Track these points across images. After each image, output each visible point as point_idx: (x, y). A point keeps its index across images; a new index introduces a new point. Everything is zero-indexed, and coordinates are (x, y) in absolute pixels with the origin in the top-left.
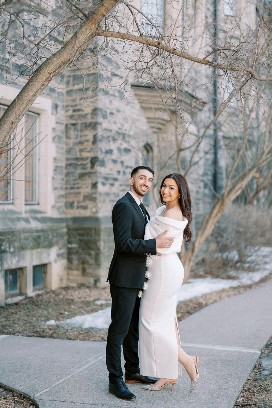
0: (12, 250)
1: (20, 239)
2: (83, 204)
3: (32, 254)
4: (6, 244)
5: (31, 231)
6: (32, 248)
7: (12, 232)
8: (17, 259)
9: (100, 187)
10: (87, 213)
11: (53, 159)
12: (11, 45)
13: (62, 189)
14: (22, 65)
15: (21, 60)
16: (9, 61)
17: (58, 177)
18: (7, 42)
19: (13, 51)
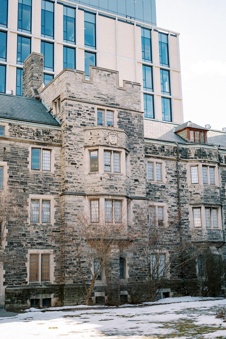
0: (33, 294)
1: (37, 291)
2: (63, 280)
3: (42, 295)
4: (31, 292)
5: (42, 289)
6: (42, 294)
7: (34, 289)
8: (36, 296)
9: (66, 275)
10: (63, 283)
11: (54, 267)
12: (36, 238)
13: (59, 276)
14: (40, 243)
15: (40, 241)
16: (35, 243)
17: (57, 272)
18: (34, 238)
19: (36, 240)
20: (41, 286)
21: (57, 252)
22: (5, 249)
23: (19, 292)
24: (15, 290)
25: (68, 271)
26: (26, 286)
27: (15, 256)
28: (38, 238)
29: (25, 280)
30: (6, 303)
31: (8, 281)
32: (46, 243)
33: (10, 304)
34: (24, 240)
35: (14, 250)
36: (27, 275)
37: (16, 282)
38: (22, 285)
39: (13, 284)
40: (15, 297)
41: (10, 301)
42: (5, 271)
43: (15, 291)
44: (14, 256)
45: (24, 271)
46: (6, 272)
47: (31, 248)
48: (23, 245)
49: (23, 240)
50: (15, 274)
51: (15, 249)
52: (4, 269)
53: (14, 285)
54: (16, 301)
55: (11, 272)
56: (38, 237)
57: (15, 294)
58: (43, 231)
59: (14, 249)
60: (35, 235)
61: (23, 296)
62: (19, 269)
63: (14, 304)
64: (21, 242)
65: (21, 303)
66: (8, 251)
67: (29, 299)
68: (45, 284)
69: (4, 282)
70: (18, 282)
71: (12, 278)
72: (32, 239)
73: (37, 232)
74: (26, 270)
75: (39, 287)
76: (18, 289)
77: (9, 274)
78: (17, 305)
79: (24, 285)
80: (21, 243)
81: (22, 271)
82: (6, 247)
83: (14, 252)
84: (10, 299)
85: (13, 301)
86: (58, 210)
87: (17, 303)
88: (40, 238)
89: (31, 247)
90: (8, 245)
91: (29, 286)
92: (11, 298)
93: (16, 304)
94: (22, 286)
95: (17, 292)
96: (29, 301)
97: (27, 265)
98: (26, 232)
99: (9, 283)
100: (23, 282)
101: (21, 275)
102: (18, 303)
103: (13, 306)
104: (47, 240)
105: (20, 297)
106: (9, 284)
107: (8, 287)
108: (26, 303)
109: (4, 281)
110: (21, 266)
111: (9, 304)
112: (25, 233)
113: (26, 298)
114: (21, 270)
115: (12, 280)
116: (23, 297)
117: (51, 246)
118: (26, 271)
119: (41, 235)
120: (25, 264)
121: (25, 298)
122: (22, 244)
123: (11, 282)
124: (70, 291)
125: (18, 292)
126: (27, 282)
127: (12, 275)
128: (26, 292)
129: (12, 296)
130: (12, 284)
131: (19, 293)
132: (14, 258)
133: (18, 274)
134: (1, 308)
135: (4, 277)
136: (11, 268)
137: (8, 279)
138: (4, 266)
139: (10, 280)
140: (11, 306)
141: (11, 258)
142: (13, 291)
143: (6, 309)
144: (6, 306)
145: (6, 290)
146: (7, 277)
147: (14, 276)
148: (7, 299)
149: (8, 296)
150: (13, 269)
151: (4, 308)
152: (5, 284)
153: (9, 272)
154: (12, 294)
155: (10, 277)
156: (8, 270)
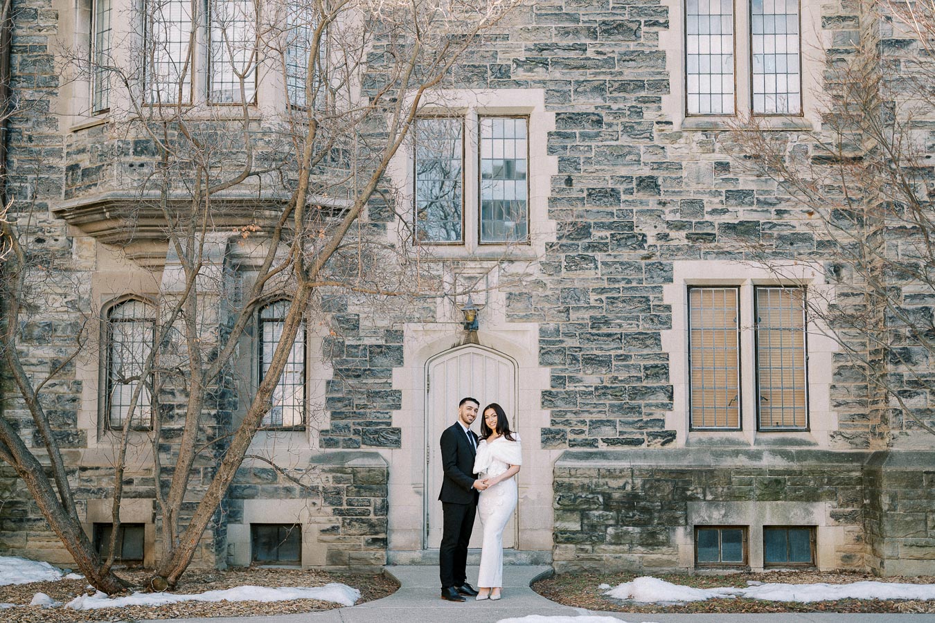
0: (709, 497)
1: (730, 483)
2: (881, 430)
3: (763, 508)
4: (696, 488)
5: (760, 472)
6: (761, 498)
7: (712, 472)
8: (723, 512)
10: (882, 446)
11: (830, 356)
12: (716, 200)
13: (862, 404)
14: (741, 223)
15: (742, 214)
16: (711, 224)
17: (852, 385)
18: (706, 198)
19: (720, 207)
20: (756, 456)
21: (844, 273)
22: (547, 256)
23: (627, 483)
24: (603, 472)
25: (905, 379)
26: (667, 456)
27: (603, 297)
28: (727, 198)
29: (663, 421)
30: (561, 537)
31: (567, 423)
32: (775, 225)
33: (580, 543)
34: (652, 211)
35: (592, 265)
36: (671, 398)
37: (608, 432)
38: (644, 446)
39: (596, 440)
40: (605, 510)
41: (576, 526)
42: (546, 373)
43: (604, 477)
44: (593, 297)
45: (656, 375)
46: (558, 380)
47: (691, 252)
48: (644, 236)
49: (641, 212)
50: (606, 387)
51: (600, 256)
52: (541, 364)
53: (603, 447)
54: (610, 530)
55: (580, 381)
56: (730, 194)
57: (603, 494)
58: (757, 157)
59: (594, 260)
60: (713, 182)
61: (648, 504)
62: (627, 366)
63: (603, 546)
64: (634, 220)
65: (642, 545)
66: (564, 270)
67: (682, 521)
68: (776, 448)
69: (545, 432)
70: (621, 433)
71: (586, 408)
72: (695, 205)
73: (723, 166)
74: (666, 367)
75: (742, 461)
76: (621, 471)
77: (570, 387)
78: (617, 552)
79: (656, 445)
80: (631, 228)
81: (642, 374)
82: (550, 246)
83: (593, 272)
84: (576, 516)
85: (593, 527)
86: (846, 37)
87: (618, 539)
88: (740, 196)
89: (691, 247)
90: (559, 238)
91: (684, 453)
92: (584, 515)
93: (612, 547)
94: (645, 456)
95: (614, 483)
96: (686, 535)
97: (673, 341)
98: (659, 166)
99: (570, 436)
100: (649, 434)
101: (635, 393)
102: (621, 544)
103: (594, 555)
104: (781, 207)
105: (631, 507)
106: (574, 441)
107: (566, 456)
108: (667, 543)
109: (548, 425)
110: (635, 350)
111: (576, 544)
112: (655, 173)
113: (665, 517)
114: (637, 367)
115: (587, 418)
116: (651, 514)
117: (806, 238)
118: (667, 374)
119: (746, 182)
120: (656, 338)
121: (660, 518)
122: (636, 231)
123: (583, 432)
124: (920, 492)
125: (621, 482)
126: (672, 436)
127: (591, 393)
128: (668, 488)
129: (587, 501)
130: (592, 443)
131: (629, 488)
132: (595, 307)
133: (623, 390)
134: (535, 562)
135: (543, 403)
136: (580, 359)
137: (566, 412)
138: (543, 348)
139: (578, 419)
140: (582, 555)
141: (582, 304)
142: (596, 478)
143: (556, 569)
144: (557, 551)
145: (558, 473)
146: (559, 403)
147: (598, 400)
148: (563, 520)
149: (567, 503)
150: (590, 361)
151: (549, 560)
152: (554, 438)
153: (570, 377)
154: (587, 491)
155: (575, 404)
156: (567, 367)
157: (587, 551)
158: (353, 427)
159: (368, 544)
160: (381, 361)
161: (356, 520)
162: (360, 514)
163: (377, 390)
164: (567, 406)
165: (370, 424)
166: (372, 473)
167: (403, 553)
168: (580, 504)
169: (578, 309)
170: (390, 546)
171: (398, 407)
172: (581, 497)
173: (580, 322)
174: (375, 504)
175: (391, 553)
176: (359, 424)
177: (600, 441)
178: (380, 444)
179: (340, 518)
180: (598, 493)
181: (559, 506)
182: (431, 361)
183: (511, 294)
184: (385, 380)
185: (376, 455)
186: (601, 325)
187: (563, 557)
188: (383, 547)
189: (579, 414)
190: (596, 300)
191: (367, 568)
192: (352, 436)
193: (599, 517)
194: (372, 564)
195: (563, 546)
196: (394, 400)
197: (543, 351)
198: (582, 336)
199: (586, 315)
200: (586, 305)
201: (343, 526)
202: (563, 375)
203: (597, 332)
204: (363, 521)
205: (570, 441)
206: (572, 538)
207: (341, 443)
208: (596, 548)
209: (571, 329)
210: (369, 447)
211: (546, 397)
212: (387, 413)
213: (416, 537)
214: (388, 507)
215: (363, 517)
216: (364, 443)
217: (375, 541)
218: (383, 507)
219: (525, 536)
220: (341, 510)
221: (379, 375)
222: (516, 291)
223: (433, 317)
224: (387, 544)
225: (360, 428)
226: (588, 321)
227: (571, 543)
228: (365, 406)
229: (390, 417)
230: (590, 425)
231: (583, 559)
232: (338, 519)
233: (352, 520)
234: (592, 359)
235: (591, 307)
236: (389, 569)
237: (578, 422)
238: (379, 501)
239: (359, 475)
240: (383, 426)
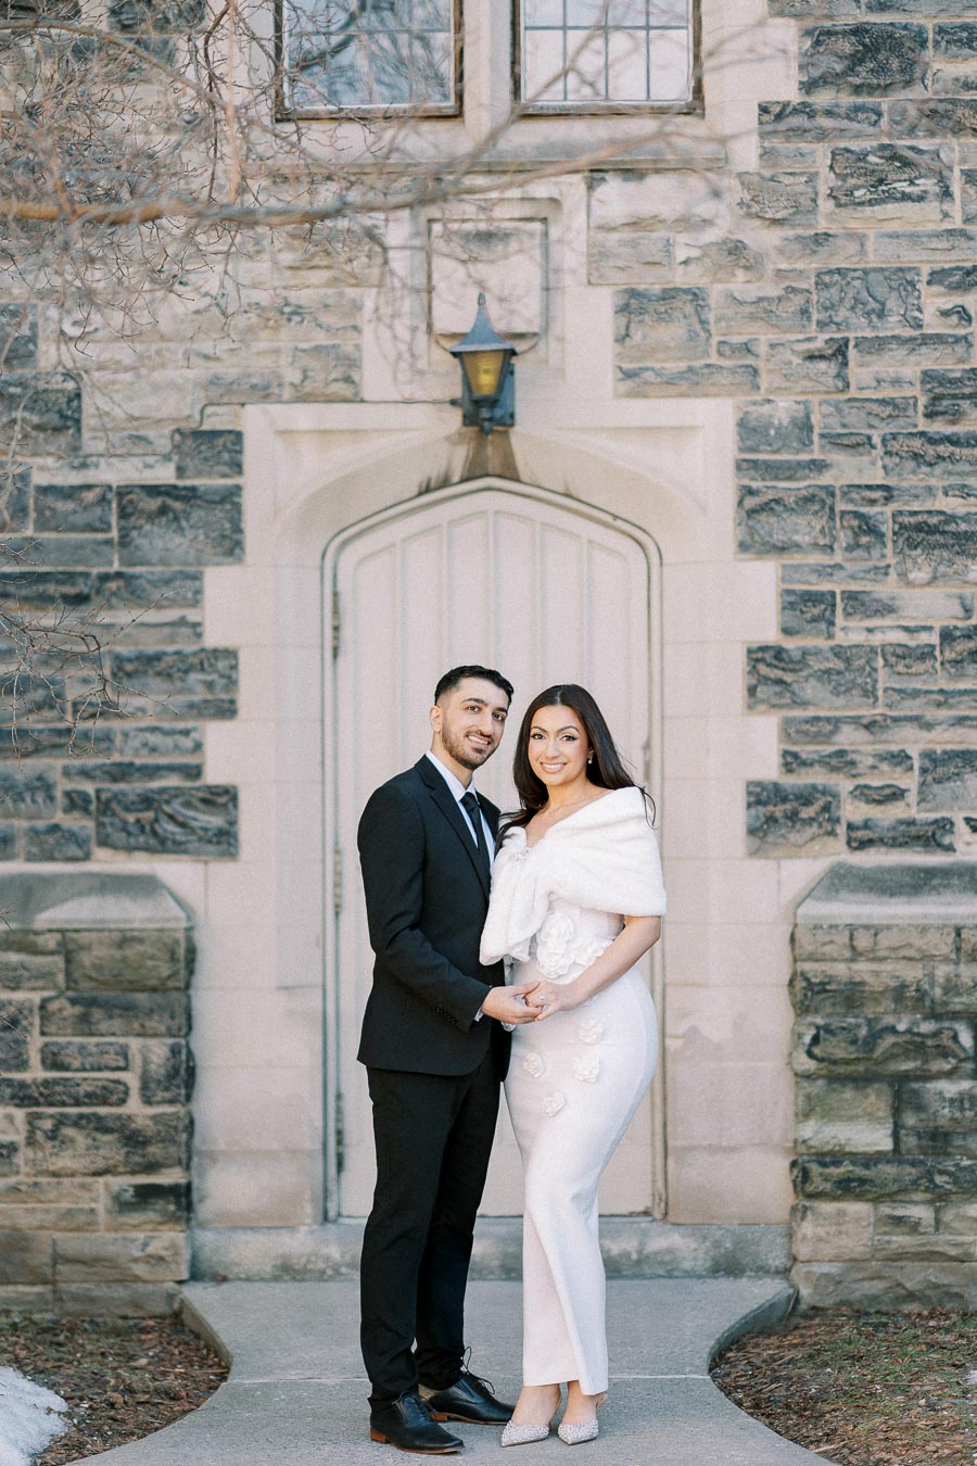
22: (767, 154)
30: (821, 1177)
31: (841, 761)
33: (891, 1197)
35: (929, 184)
39: (946, 825)
41: (876, 1138)
42: (763, 580)
44: (934, 301)
46: (807, 607)
51: (958, 151)
52: (743, 547)
53: (969, 847)
55: (887, 609)
57: (974, 1020)
59: (937, 166)
63: (972, 1208)
66: (826, 205)
69: (762, 796)
71: (909, 708)
77: (851, 632)
82: (773, 114)
83: (931, 209)
84: (877, 1100)
85: (938, 1140)
90: (809, 87)
92: (903, 1095)
99: (853, 811)
103: (942, 1242)
106: (867, 825)
107: (840, 881)
109: (769, 769)
111: (876, 1200)
115: (913, 742)
123: (897, 795)
127: (926, 654)
129: (916, 1046)
130: (932, 836)
132: (939, 339)
134: (728, 1267)
135: (752, 691)
136: (887, 528)
137: (836, 723)
138: (751, 492)
139: (881, 748)
140: (901, 1240)
141: (893, 326)
142: (946, 960)
143: (805, 1292)
144: (807, 1228)
145: (807, 943)
146: (810, 689)
147: (952, 677)
148: (829, 1115)
149: (840, 1054)
150: (923, 534)
151: (777, 1260)
152: (793, 817)
153: (851, 596)
154: (915, 1009)
155: (869, 693)
156: (838, 557)
157: (914, 1227)
158: (63, 785)
159: (122, 1205)
160: (163, 544)
161: (77, 1122)
162: (94, 1098)
163: (151, 649)
164: (841, 701)
165: (122, 772)
166: (131, 952)
167: (249, 1236)
168: (891, 1056)
169: (877, 345)
170: (204, 1210)
171: (227, 711)
172: (893, 1030)
173: (887, 392)
174: (146, 1062)
175: (206, 1238)
176: (85, 773)
177: (962, 829)
178: (163, 846)
179: (20, 1114)
180: (955, 1016)
181: (811, 1065)
182: (345, 543)
183: (633, 293)
184: (172, 615)
185: (146, 886)
186: (966, 404)
187: (828, 1251)
188: (172, 1219)
189: (885, 728)
190: (945, 314)
191: (120, 1292)
192: (60, 817)
193: (959, 1102)
194: (137, 1279)
195: (827, 1207)
196: (210, 686)
197: (750, 502)
198: (894, 446)
199: (910, 367)
200: (909, 332)
201: (31, 1141)
202: (825, 587)
203: (949, 430)
204: (101, 1125)
205: (850, 827)
206: (862, 1181)
207: (21, 844)
208: (948, 1216)
209: (856, 420)
210: (121, 856)
211: (763, 669)
212: (186, 733)
213: (296, 1179)
214: (191, 1072)
215: (103, 1110)
216: (104, 842)
217: (146, 1194)
218: (173, 1073)
219: (691, 1174)
220: (23, 1085)
221: (156, 595)
222: (651, 282)
223: (348, 380)
224: (189, 1207)
225: (89, 788)
226: (916, 391)
227: (859, 1197)
228: (108, 710)
229: (198, 747)
230: (924, 771)
231: (900, 1256)
232: (10, 1119)
233: (61, 1121)
234: (933, 530)
235: (926, 340)
236: (199, 1297)
237: (882, 758)
238: (158, 1051)
239: (86, 959)
240: (173, 781)
